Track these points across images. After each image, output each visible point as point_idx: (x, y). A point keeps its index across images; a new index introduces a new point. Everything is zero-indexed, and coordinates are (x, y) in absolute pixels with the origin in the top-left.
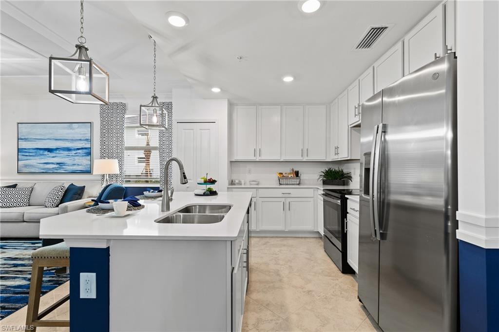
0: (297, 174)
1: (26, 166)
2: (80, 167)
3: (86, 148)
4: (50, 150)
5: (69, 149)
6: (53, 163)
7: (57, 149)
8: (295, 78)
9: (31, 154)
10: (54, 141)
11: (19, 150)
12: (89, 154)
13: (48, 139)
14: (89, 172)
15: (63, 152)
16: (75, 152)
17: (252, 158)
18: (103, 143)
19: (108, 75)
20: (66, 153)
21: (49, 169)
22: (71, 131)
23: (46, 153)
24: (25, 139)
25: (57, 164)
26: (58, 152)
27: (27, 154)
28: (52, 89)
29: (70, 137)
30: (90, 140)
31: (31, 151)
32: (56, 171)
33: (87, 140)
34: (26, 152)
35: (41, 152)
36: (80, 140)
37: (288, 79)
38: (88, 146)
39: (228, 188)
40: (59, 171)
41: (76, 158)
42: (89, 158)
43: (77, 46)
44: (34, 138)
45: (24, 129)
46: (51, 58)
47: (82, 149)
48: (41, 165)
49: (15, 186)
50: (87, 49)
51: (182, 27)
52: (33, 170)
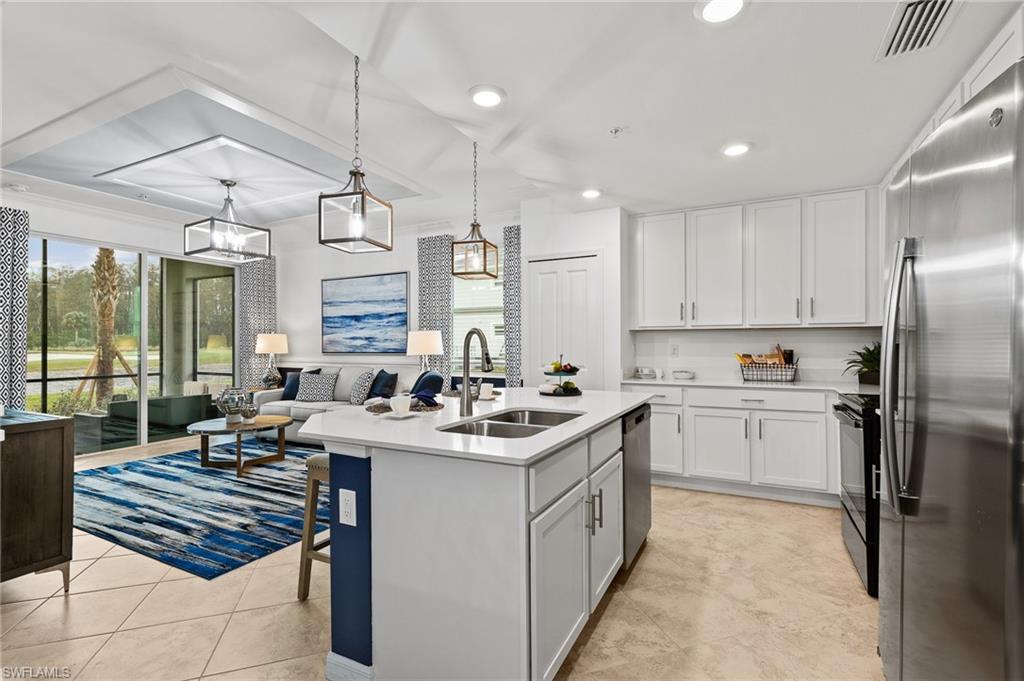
0: (789, 357)
1: (331, 342)
2: (394, 343)
3: (400, 314)
4: (357, 318)
5: (379, 316)
6: (361, 338)
7: (366, 316)
8: (752, 145)
9: (336, 325)
10: (363, 305)
11: (325, 320)
12: (404, 323)
13: (356, 302)
14: (402, 351)
15: (371, 321)
16: (386, 320)
17: (676, 323)
18: (422, 304)
19: (390, 206)
20: (376, 322)
21: (356, 347)
22: (382, 288)
23: (353, 322)
24: (330, 303)
25: (367, 339)
27: (332, 325)
28: (323, 238)
29: (380, 297)
30: (404, 301)
31: (336, 320)
32: (364, 350)
33: (401, 300)
34: (331, 322)
35: (348, 321)
36: (394, 300)
37: (736, 150)
38: (403, 310)
39: (622, 384)
40: (368, 350)
41: (389, 329)
42: (404, 329)
43: (351, 173)
45: (330, 288)
46: (322, 197)
47: (396, 314)
48: (348, 341)
49: (318, 372)
50: (363, 175)
51: (496, 107)
52: (338, 349)
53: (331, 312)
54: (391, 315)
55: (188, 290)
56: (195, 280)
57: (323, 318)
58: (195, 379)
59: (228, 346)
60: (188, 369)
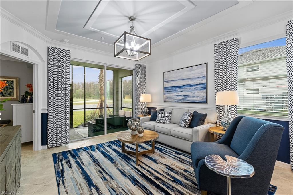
1: (167, 98)
2: (199, 98)
3: (202, 84)
4: (179, 87)
5: (191, 86)
6: (181, 96)
7: (184, 86)
9: (170, 90)
10: (182, 81)
11: (165, 88)
12: (205, 88)
13: (178, 80)
15: (187, 88)
16: (194, 87)
18: (217, 78)
20: (189, 88)
21: (179, 99)
22: (192, 72)
23: (177, 89)
24: (167, 81)
25: (184, 96)
26: (184, 88)
27: (168, 90)
29: (191, 77)
30: (206, 77)
31: (170, 88)
32: (183, 101)
33: (203, 77)
34: (167, 89)
35: (175, 88)
36: (198, 78)
38: (204, 82)
40: (185, 101)
41: (196, 91)
42: (205, 91)
44: (171, 80)
45: (166, 75)
47: (200, 84)
48: (175, 97)
49: (163, 110)
52: (171, 100)
53: (167, 85)
54: (197, 85)
55: (120, 80)
56: (122, 78)
57: (164, 88)
58: (122, 110)
59: (131, 98)
60: (120, 106)
